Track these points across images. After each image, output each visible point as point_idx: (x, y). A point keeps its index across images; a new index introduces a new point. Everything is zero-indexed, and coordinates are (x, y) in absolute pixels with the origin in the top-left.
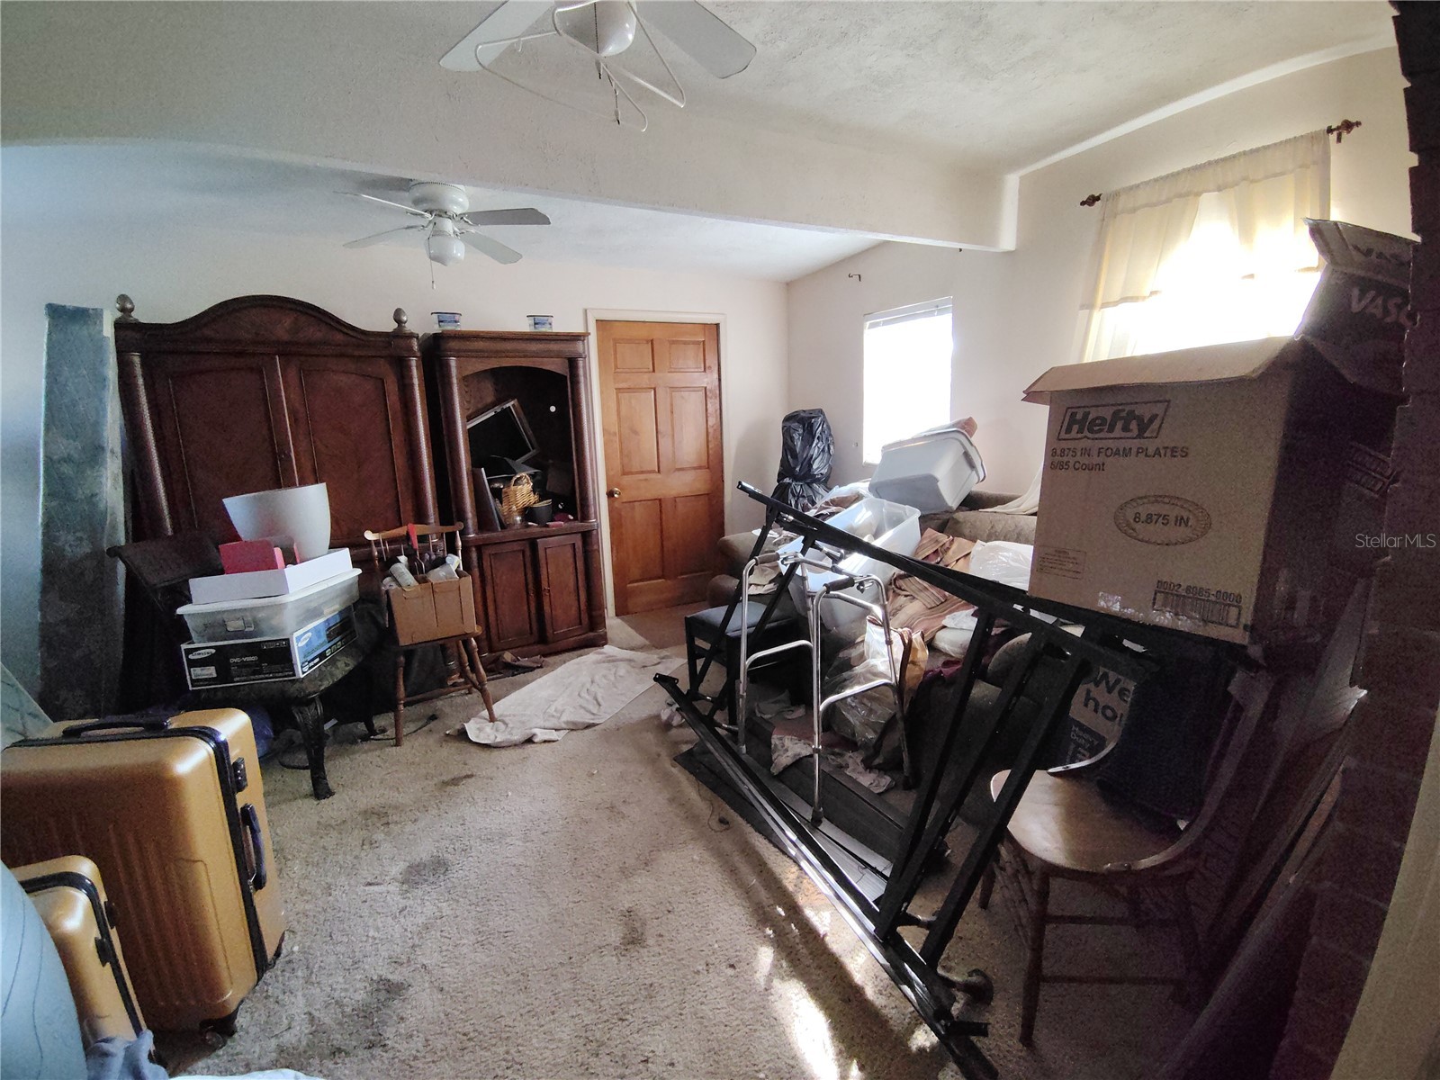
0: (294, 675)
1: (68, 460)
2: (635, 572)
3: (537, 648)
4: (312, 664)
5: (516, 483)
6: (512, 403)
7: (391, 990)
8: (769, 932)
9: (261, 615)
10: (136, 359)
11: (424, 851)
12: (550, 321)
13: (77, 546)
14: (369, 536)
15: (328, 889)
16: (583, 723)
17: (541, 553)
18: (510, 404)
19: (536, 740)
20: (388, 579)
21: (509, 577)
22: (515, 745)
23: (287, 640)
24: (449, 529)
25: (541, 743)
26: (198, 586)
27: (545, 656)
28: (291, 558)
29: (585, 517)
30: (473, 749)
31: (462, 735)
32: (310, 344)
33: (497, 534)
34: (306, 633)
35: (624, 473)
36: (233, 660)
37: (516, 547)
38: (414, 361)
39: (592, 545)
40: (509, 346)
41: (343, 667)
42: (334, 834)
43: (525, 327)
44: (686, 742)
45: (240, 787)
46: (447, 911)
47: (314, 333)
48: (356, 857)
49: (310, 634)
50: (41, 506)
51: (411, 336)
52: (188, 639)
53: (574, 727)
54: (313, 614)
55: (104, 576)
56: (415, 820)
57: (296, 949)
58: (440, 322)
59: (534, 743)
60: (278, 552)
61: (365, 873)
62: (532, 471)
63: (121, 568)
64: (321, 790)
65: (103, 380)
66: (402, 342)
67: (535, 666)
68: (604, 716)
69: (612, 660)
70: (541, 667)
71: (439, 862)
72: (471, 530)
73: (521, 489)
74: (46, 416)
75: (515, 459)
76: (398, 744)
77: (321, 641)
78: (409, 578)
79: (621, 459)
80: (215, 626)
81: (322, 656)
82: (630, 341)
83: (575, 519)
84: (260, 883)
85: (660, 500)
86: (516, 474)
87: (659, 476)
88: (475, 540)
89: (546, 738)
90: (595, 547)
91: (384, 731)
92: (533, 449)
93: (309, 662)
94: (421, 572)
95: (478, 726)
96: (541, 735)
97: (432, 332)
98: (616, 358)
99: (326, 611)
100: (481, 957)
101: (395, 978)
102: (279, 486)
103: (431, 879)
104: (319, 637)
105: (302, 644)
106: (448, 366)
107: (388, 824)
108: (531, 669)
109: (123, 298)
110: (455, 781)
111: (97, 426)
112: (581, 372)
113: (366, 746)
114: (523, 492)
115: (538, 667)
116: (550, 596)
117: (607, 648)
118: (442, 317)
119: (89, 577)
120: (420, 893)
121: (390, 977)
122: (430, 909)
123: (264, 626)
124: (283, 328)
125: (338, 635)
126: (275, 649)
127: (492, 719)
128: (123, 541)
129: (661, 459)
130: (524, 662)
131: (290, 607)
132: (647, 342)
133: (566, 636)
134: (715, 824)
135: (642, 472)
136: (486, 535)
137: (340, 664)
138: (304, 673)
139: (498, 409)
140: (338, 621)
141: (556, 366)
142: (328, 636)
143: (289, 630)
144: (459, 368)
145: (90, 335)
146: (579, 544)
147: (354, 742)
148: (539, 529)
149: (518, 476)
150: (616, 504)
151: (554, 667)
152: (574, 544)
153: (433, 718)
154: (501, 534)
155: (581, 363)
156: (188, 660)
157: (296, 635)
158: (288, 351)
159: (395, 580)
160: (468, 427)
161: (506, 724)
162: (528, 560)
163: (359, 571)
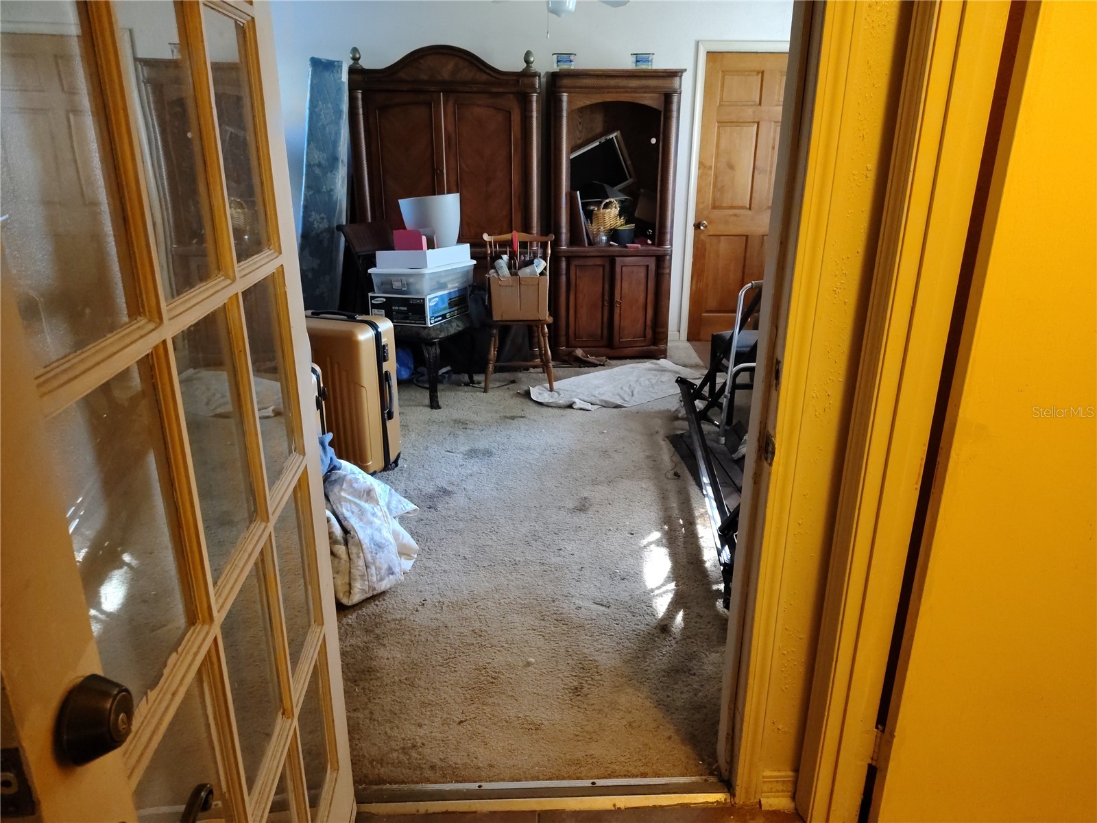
0: (425, 324)
1: (319, 165)
2: (712, 303)
3: (603, 350)
4: (436, 320)
5: (606, 206)
6: (615, 134)
7: (445, 492)
8: (666, 527)
9: (411, 280)
10: (360, 96)
11: (482, 444)
12: (650, 58)
13: (320, 223)
14: (486, 237)
15: (427, 448)
16: (614, 403)
17: (618, 269)
18: (613, 136)
19: (575, 407)
20: (492, 271)
21: (588, 287)
22: (560, 407)
23: (424, 299)
24: (544, 239)
25: (577, 409)
26: (381, 256)
27: (611, 358)
28: (431, 245)
29: (661, 243)
30: (531, 404)
31: (527, 394)
32: (465, 83)
33: (586, 249)
34: (434, 298)
35: (714, 207)
36: (394, 308)
37: (598, 261)
38: (535, 96)
39: (664, 268)
40: (612, 82)
41: (456, 327)
42: (436, 427)
43: (628, 64)
44: (682, 430)
45: (385, 359)
46: (484, 471)
47: (467, 74)
48: (445, 439)
49: (437, 299)
50: (303, 194)
51: (535, 75)
52: (373, 291)
53: (606, 405)
54: (442, 286)
55: (334, 242)
56: (482, 430)
57: (405, 466)
58: (558, 61)
59: (573, 408)
60: (424, 239)
61: (447, 446)
62: (623, 197)
63: (343, 239)
64: (434, 404)
65: (340, 112)
66: (526, 81)
67: (598, 363)
68: (632, 403)
69: (663, 370)
70: (603, 365)
71: (488, 451)
72: (564, 243)
73: (610, 212)
74: (308, 134)
75: (613, 185)
76: (485, 391)
77: (444, 306)
78: (505, 271)
79: (714, 192)
80: (387, 283)
81: (444, 317)
82: (739, 72)
83: (653, 244)
84: (390, 416)
85: (747, 236)
86: (607, 198)
87: (749, 213)
88: (565, 251)
89: (582, 406)
90: (667, 271)
91: (479, 383)
92: (631, 177)
93: (435, 318)
94: (515, 268)
95: (539, 391)
96: (579, 404)
97: (552, 70)
98: (722, 90)
99: (449, 286)
100: (495, 493)
101: (450, 489)
102: (434, 194)
103: (481, 457)
104: (443, 303)
105: (432, 304)
106: (560, 101)
107: (466, 428)
108: (595, 365)
109: (355, 50)
110: (513, 418)
111: (335, 144)
112: (675, 107)
113: (466, 389)
114: (611, 216)
115: (600, 365)
116: (620, 307)
117: (662, 362)
118: (562, 57)
119: (325, 243)
120: (473, 461)
121: (447, 488)
122: (475, 469)
123: (412, 288)
124: (446, 70)
125: (456, 305)
126: (417, 304)
127: (551, 390)
128: (344, 223)
129: (754, 195)
130: (592, 359)
131: (427, 277)
132: (758, 73)
133: (630, 345)
134: (670, 475)
135: (732, 207)
136: (575, 249)
137: (454, 324)
138: (431, 324)
139: (603, 140)
140: (457, 295)
141: (650, 100)
142: (449, 304)
143: (425, 293)
144: (569, 102)
145: (334, 80)
146: (652, 266)
147: (460, 385)
148: (618, 249)
149: (607, 201)
150: (702, 237)
151: (612, 366)
152: (648, 266)
153: (513, 382)
154: (587, 249)
155: (675, 99)
156: (371, 303)
157: (429, 297)
158: (450, 88)
159: (497, 272)
160: (572, 157)
161: (559, 394)
162: (607, 274)
163: (474, 262)
